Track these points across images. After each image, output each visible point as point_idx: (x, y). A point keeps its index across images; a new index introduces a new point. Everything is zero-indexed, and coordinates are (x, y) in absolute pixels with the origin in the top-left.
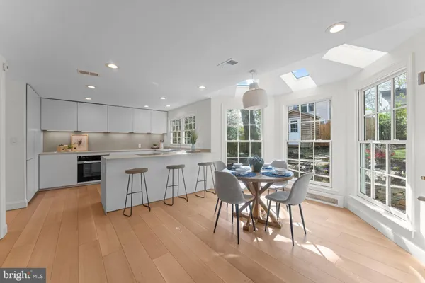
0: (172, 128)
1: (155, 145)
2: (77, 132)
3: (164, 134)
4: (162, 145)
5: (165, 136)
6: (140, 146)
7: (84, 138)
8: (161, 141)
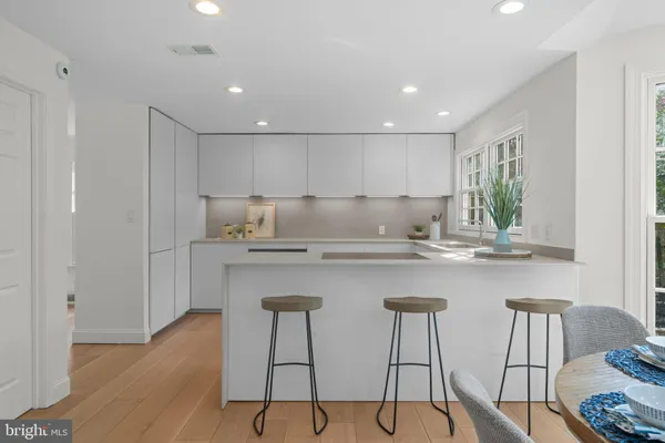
0: (466, 181)
1: (419, 229)
2: (257, 199)
3: (446, 199)
4: (436, 228)
5: (450, 204)
6: (382, 230)
7: (268, 210)
8: (434, 219)
